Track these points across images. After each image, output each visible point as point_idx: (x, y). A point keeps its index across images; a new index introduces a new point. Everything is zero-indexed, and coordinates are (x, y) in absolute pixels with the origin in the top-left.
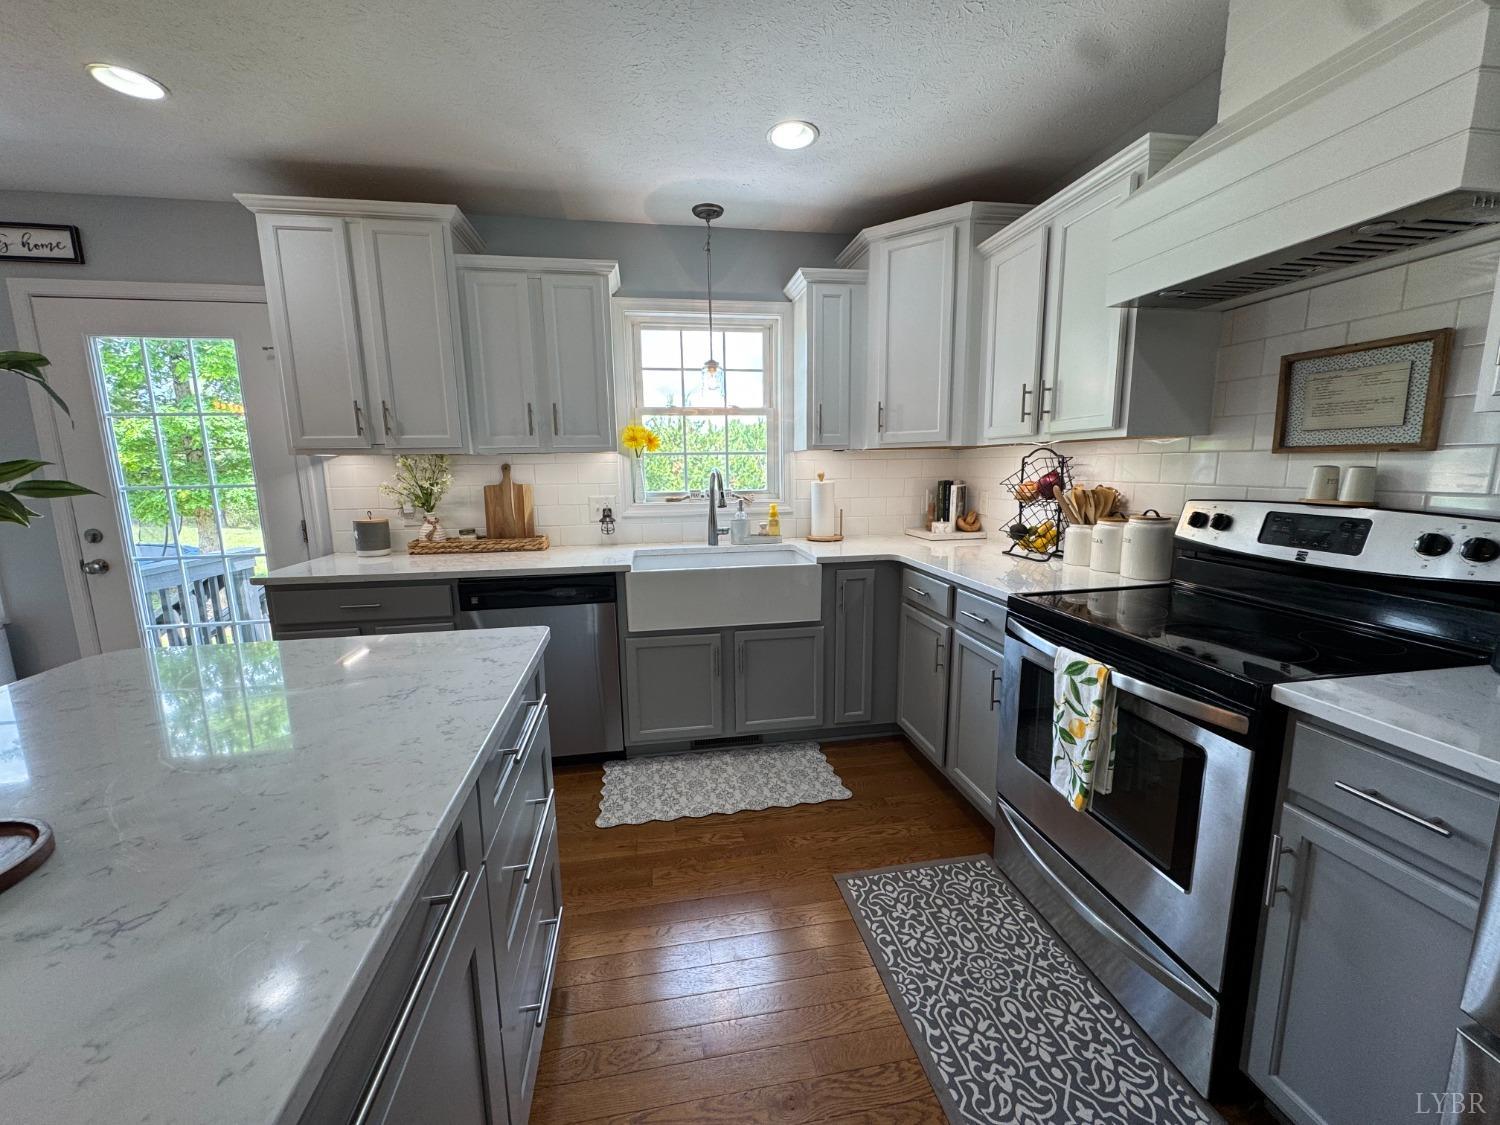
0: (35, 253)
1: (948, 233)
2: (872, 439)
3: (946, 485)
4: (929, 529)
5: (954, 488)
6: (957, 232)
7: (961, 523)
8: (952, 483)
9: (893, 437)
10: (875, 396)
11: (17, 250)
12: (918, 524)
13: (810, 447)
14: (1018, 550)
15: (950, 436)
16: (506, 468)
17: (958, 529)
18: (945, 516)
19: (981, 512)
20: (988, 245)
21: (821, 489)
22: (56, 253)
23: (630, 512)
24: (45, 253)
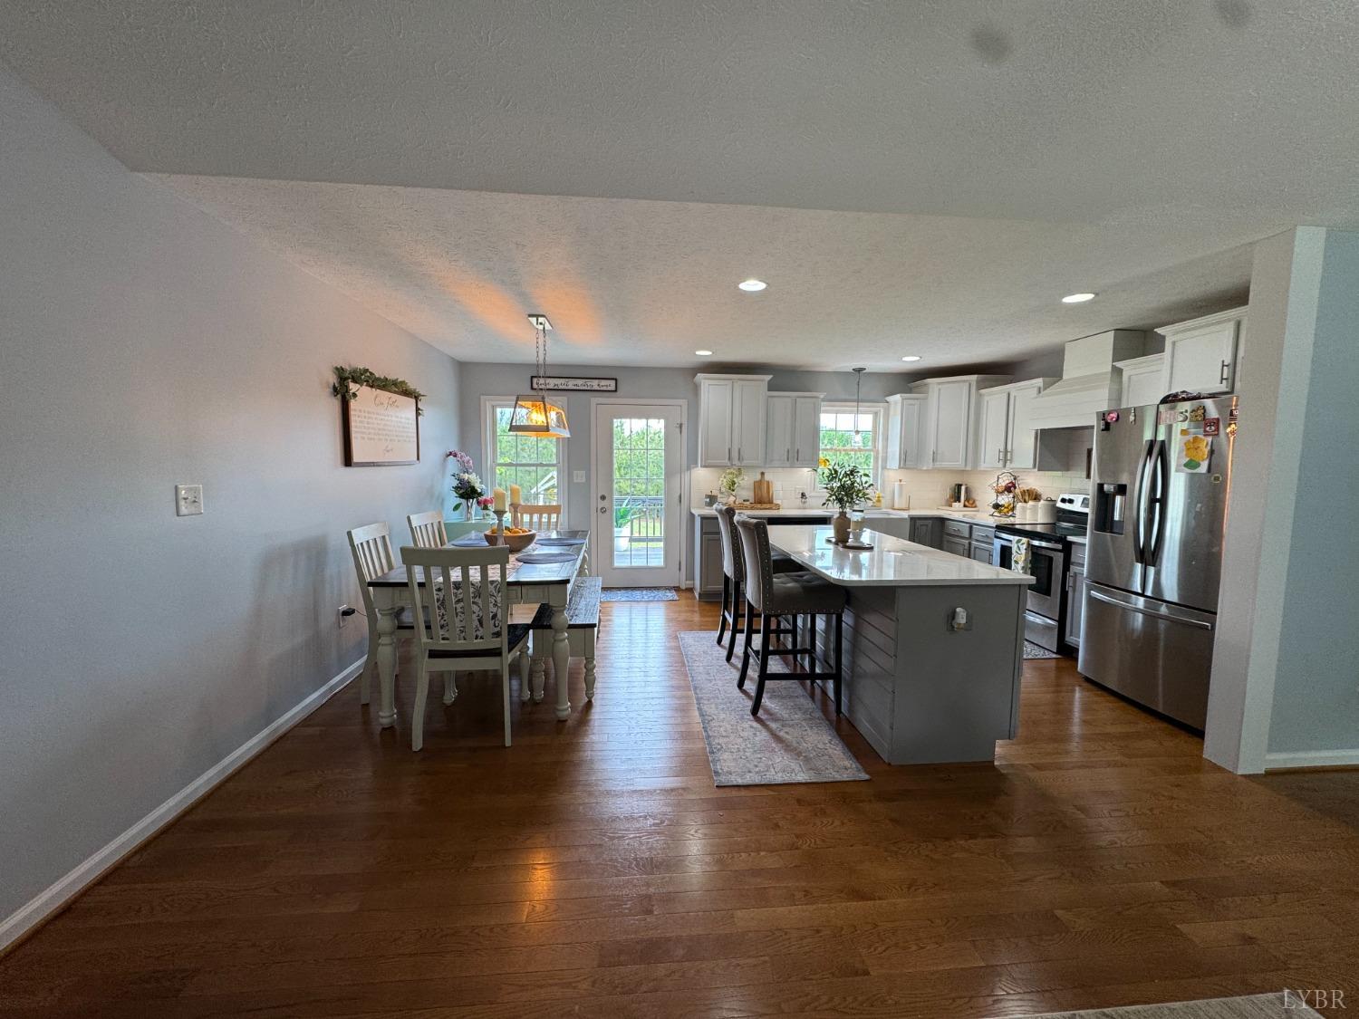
0: (602, 389)
1: (966, 387)
2: (928, 465)
3: (959, 486)
4: (951, 506)
5: (963, 488)
6: (970, 385)
7: (967, 503)
8: (961, 485)
9: (938, 465)
10: (932, 448)
11: (596, 388)
12: (944, 503)
13: (899, 468)
14: (996, 514)
15: (966, 465)
16: (763, 474)
17: (965, 506)
18: (958, 499)
19: (976, 498)
20: (983, 391)
21: (901, 486)
22: (609, 388)
23: (813, 494)
24: (605, 388)
